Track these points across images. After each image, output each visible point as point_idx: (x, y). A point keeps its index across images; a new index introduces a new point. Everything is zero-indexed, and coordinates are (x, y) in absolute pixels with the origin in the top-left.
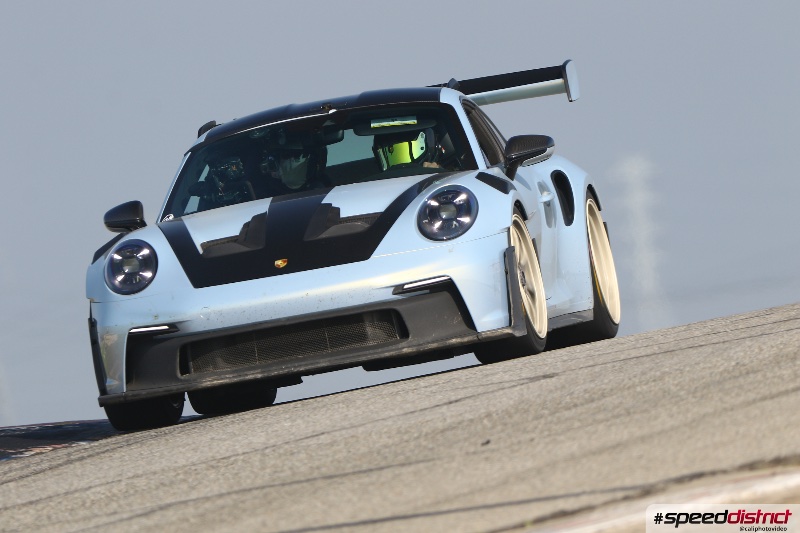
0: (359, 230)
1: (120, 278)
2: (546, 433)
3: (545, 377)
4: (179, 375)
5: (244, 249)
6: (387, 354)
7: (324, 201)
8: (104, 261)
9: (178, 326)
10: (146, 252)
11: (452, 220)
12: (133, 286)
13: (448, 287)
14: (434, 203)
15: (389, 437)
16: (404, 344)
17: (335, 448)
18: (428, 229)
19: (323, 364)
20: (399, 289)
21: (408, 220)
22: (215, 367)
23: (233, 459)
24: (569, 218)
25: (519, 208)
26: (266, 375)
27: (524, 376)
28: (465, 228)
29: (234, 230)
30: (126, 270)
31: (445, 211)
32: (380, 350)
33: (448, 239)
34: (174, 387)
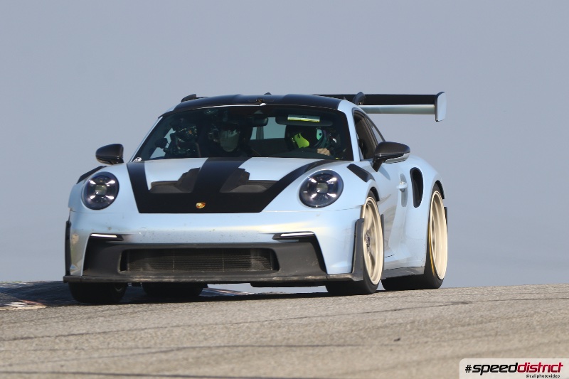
0: (259, 191)
1: (92, 197)
4: (119, 270)
5: (178, 191)
6: (262, 279)
7: (241, 167)
8: (83, 184)
9: (123, 237)
10: (113, 182)
11: (324, 194)
12: (100, 204)
13: (312, 240)
14: (313, 181)
15: (344, 326)
16: (275, 274)
17: (308, 328)
18: (306, 198)
19: (217, 279)
20: (277, 236)
21: (293, 190)
22: (145, 269)
24: (417, 202)
25: (374, 193)
26: (178, 280)
28: (332, 201)
29: (176, 177)
30: (97, 193)
31: (320, 187)
32: (257, 276)
33: (319, 207)
34: (114, 278)
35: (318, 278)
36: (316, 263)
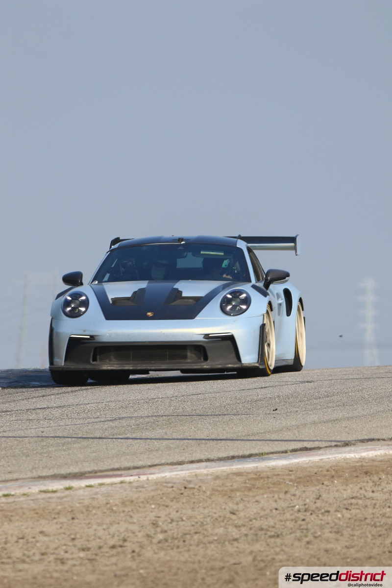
0: (190, 304)
1: (69, 309)
2: (304, 409)
3: (308, 382)
4: (91, 362)
5: (132, 304)
6: (196, 367)
7: (175, 287)
8: (62, 299)
9: (95, 337)
10: (84, 298)
11: (238, 306)
12: (75, 314)
13: (231, 339)
14: (229, 296)
16: (205, 363)
17: (205, 402)
18: (225, 308)
19: (164, 367)
20: (207, 336)
21: (216, 303)
22: (110, 360)
23: (157, 400)
26: (135, 368)
27: (298, 380)
28: (243, 311)
29: (129, 294)
30: (73, 306)
31: (234, 301)
32: (193, 365)
33: (233, 315)
34: (88, 367)
35: (236, 366)
36: (233, 355)
